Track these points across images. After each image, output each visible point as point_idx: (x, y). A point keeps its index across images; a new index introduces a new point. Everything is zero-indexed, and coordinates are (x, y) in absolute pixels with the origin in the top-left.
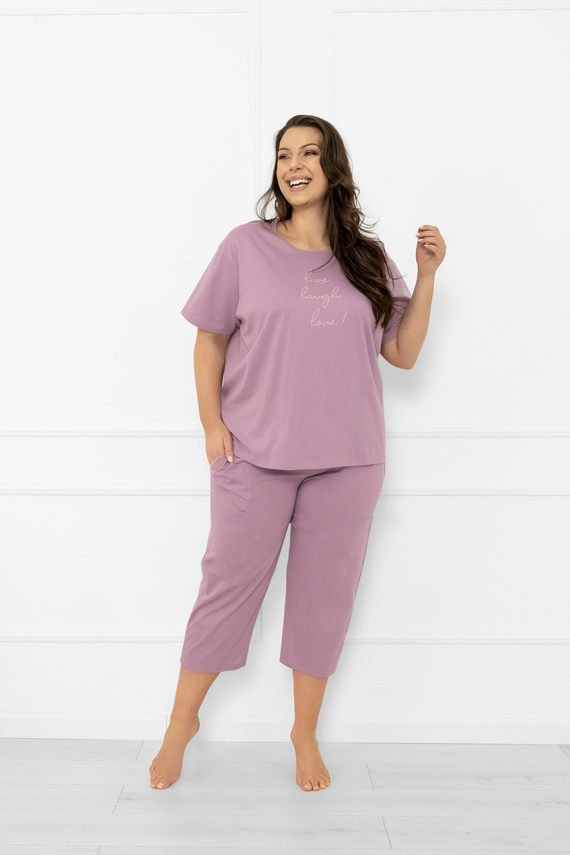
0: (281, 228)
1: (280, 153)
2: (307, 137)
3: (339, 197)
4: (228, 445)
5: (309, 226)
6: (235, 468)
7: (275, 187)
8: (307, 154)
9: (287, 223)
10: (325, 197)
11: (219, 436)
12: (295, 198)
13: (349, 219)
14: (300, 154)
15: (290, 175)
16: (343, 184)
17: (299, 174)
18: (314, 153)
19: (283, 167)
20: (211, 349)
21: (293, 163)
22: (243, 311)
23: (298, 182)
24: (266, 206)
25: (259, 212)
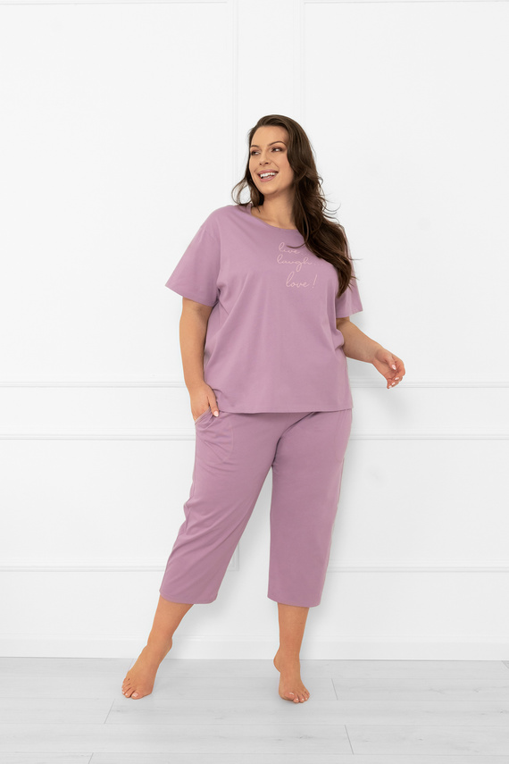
0: (255, 211)
1: (252, 149)
2: (275, 135)
3: (305, 186)
4: (213, 403)
5: (279, 210)
6: (220, 422)
7: (248, 177)
8: (274, 150)
9: (260, 207)
10: (292, 186)
11: (204, 395)
12: (265, 188)
13: (313, 207)
14: (268, 150)
15: (260, 169)
16: (308, 176)
17: (267, 168)
18: (281, 150)
19: (255, 163)
20: (195, 319)
21: (262, 159)
22: (223, 279)
23: (267, 175)
24: (240, 192)
25: (235, 198)
